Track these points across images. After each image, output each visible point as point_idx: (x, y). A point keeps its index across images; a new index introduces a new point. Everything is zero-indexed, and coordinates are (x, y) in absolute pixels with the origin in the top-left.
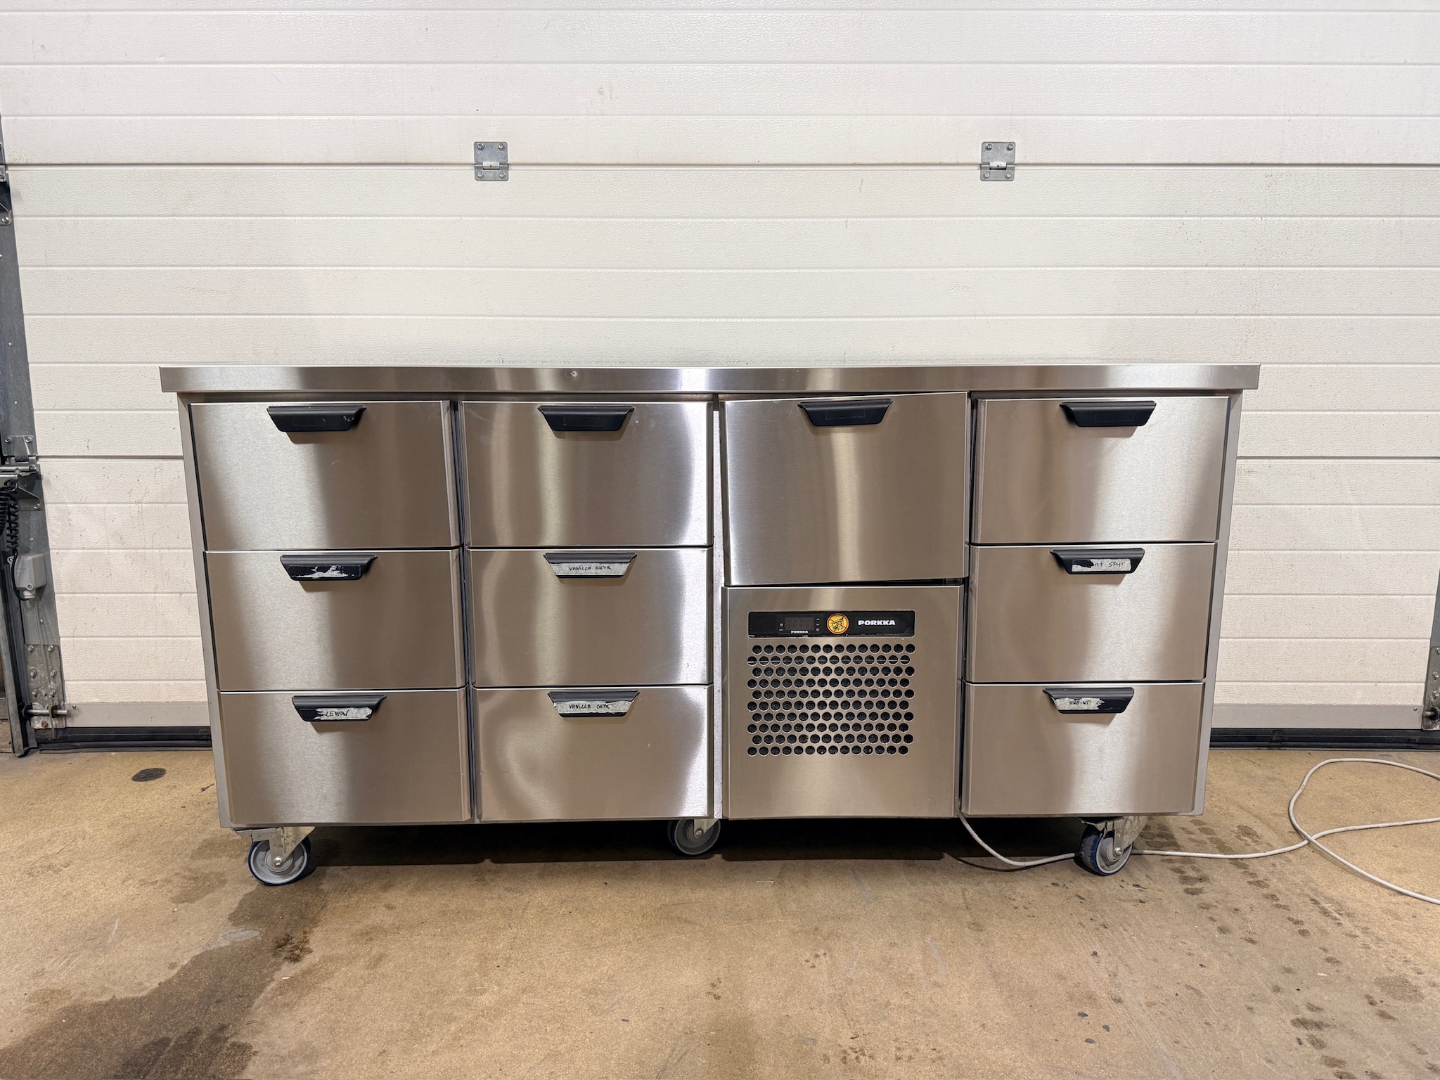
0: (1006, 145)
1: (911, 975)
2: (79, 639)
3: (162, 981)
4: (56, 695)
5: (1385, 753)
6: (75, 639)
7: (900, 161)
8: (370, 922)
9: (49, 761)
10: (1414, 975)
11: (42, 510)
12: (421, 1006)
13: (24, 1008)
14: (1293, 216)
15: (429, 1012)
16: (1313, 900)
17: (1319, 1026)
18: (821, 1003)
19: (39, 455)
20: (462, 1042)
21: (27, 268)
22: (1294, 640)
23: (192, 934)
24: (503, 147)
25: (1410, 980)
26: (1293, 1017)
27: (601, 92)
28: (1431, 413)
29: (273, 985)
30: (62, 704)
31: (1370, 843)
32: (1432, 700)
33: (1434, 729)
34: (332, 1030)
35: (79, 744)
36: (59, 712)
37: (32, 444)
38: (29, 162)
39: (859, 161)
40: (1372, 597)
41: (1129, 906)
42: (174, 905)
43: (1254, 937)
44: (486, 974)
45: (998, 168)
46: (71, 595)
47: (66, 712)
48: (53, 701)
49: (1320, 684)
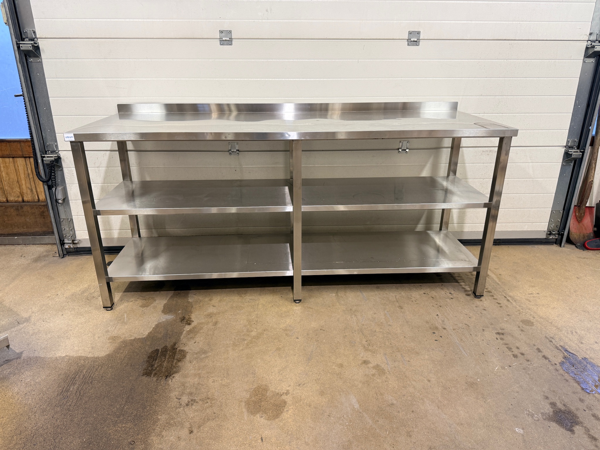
0: (417, 32)
1: (382, 322)
2: (79, 216)
3: (149, 332)
4: (73, 236)
5: (533, 246)
6: (78, 216)
7: (378, 38)
8: (209, 312)
9: (73, 259)
10: (532, 318)
11: (62, 170)
12: (234, 336)
13: (108, 342)
14: (518, 59)
15: (237, 338)
16: (505, 296)
17: (503, 334)
18: (355, 331)
19: (59, 150)
20: (250, 346)
21: (49, 79)
22: (506, 209)
23: (152, 317)
24: (230, 32)
25: (531, 320)
26: (496, 332)
27: (267, 11)
28: (559, 131)
29: (185, 332)
30: (75, 239)
31: (524, 278)
32: (550, 228)
33: (550, 238)
34: (208, 344)
35: (82, 253)
36: (75, 242)
37: (57, 146)
38: (47, 37)
39: (363, 38)
40: (534, 194)
41: (448, 300)
42: (142, 308)
43: (486, 309)
44: (251, 326)
45: (414, 41)
46: (75, 201)
47: (77, 242)
48: (72, 238)
49: (514, 224)
